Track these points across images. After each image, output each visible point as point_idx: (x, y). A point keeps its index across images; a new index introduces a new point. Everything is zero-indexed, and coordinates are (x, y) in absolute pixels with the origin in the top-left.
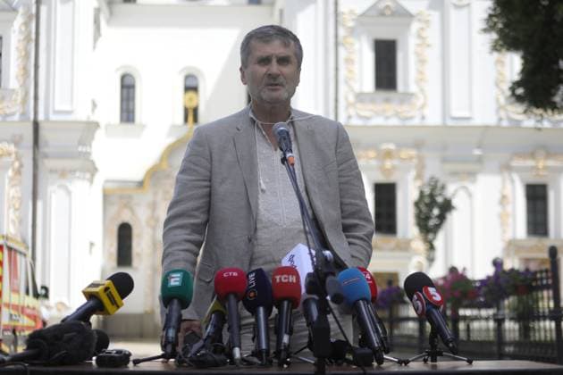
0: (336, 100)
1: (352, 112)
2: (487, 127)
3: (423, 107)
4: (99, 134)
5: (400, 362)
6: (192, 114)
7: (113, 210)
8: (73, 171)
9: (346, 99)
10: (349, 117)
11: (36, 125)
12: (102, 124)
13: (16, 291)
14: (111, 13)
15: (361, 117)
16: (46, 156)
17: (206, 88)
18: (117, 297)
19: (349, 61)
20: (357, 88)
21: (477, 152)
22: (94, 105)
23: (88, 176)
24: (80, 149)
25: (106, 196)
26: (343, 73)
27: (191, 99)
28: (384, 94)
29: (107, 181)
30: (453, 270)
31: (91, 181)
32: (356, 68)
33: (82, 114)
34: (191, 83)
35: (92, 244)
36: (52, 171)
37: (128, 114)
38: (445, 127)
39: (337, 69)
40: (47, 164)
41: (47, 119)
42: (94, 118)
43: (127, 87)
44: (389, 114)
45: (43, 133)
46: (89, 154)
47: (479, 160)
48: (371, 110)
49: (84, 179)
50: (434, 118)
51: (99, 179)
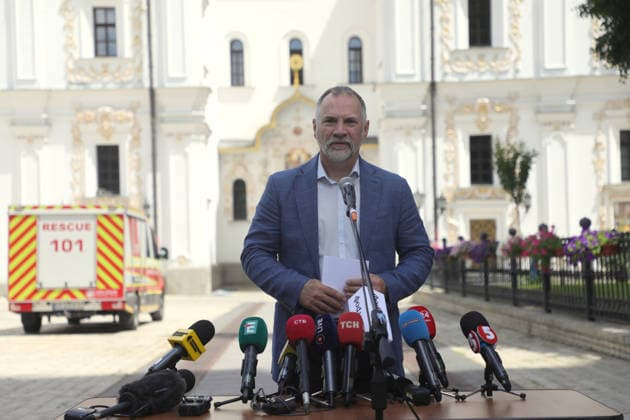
0: (432, 59)
1: (447, 69)
2: (580, 78)
3: (516, 61)
4: (212, 99)
5: (457, 398)
6: (298, 76)
7: (228, 168)
8: (188, 134)
9: (442, 57)
10: (445, 74)
11: (152, 92)
12: (214, 89)
13: (138, 255)
15: (456, 74)
16: (162, 121)
17: (309, 50)
18: (199, 344)
19: (444, 20)
20: (452, 47)
21: (571, 102)
22: (206, 71)
23: (203, 137)
24: (195, 113)
25: (221, 156)
26: (439, 34)
27: (296, 63)
28: (478, 51)
29: (222, 141)
31: (206, 142)
32: (451, 27)
33: (195, 80)
34: (296, 47)
35: (209, 201)
36: (170, 135)
37: (237, 77)
38: (539, 79)
39: (432, 28)
40: (164, 128)
41: (162, 86)
42: (206, 83)
43: (237, 51)
44: (483, 70)
45: (160, 99)
46: (203, 117)
47: (573, 109)
48: (467, 67)
49: (198, 141)
50: (527, 71)
51: (214, 139)
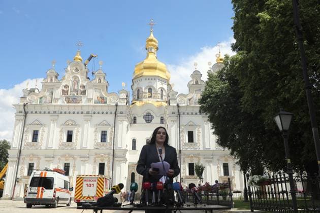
2: (214, 150)
3: (199, 146)
4: (128, 152)
5: (188, 206)
7: (130, 170)
8: (121, 161)
9: (182, 144)
10: (183, 148)
11: (114, 150)
13: (107, 189)
14: (131, 126)
15: (185, 148)
16: (115, 157)
18: (119, 189)
19: (183, 136)
20: (184, 142)
22: (127, 146)
23: (125, 162)
24: (124, 156)
25: (129, 167)
26: (181, 139)
28: (190, 143)
30: (207, 183)
32: (184, 138)
33: (124, 148)
34: (148, 141)
36: (117, 161)
37: (134, 148)
38: (204, 150)
39: (180, 138)
40: (116, 159)
41: (116, 149)
42: (127, 149)
43: (134, 142)
44: (192, 148)
45: (115, 152)
47: (212, 158)
48: (188, 147)
50: (202, 148)
51: (128, 162)
